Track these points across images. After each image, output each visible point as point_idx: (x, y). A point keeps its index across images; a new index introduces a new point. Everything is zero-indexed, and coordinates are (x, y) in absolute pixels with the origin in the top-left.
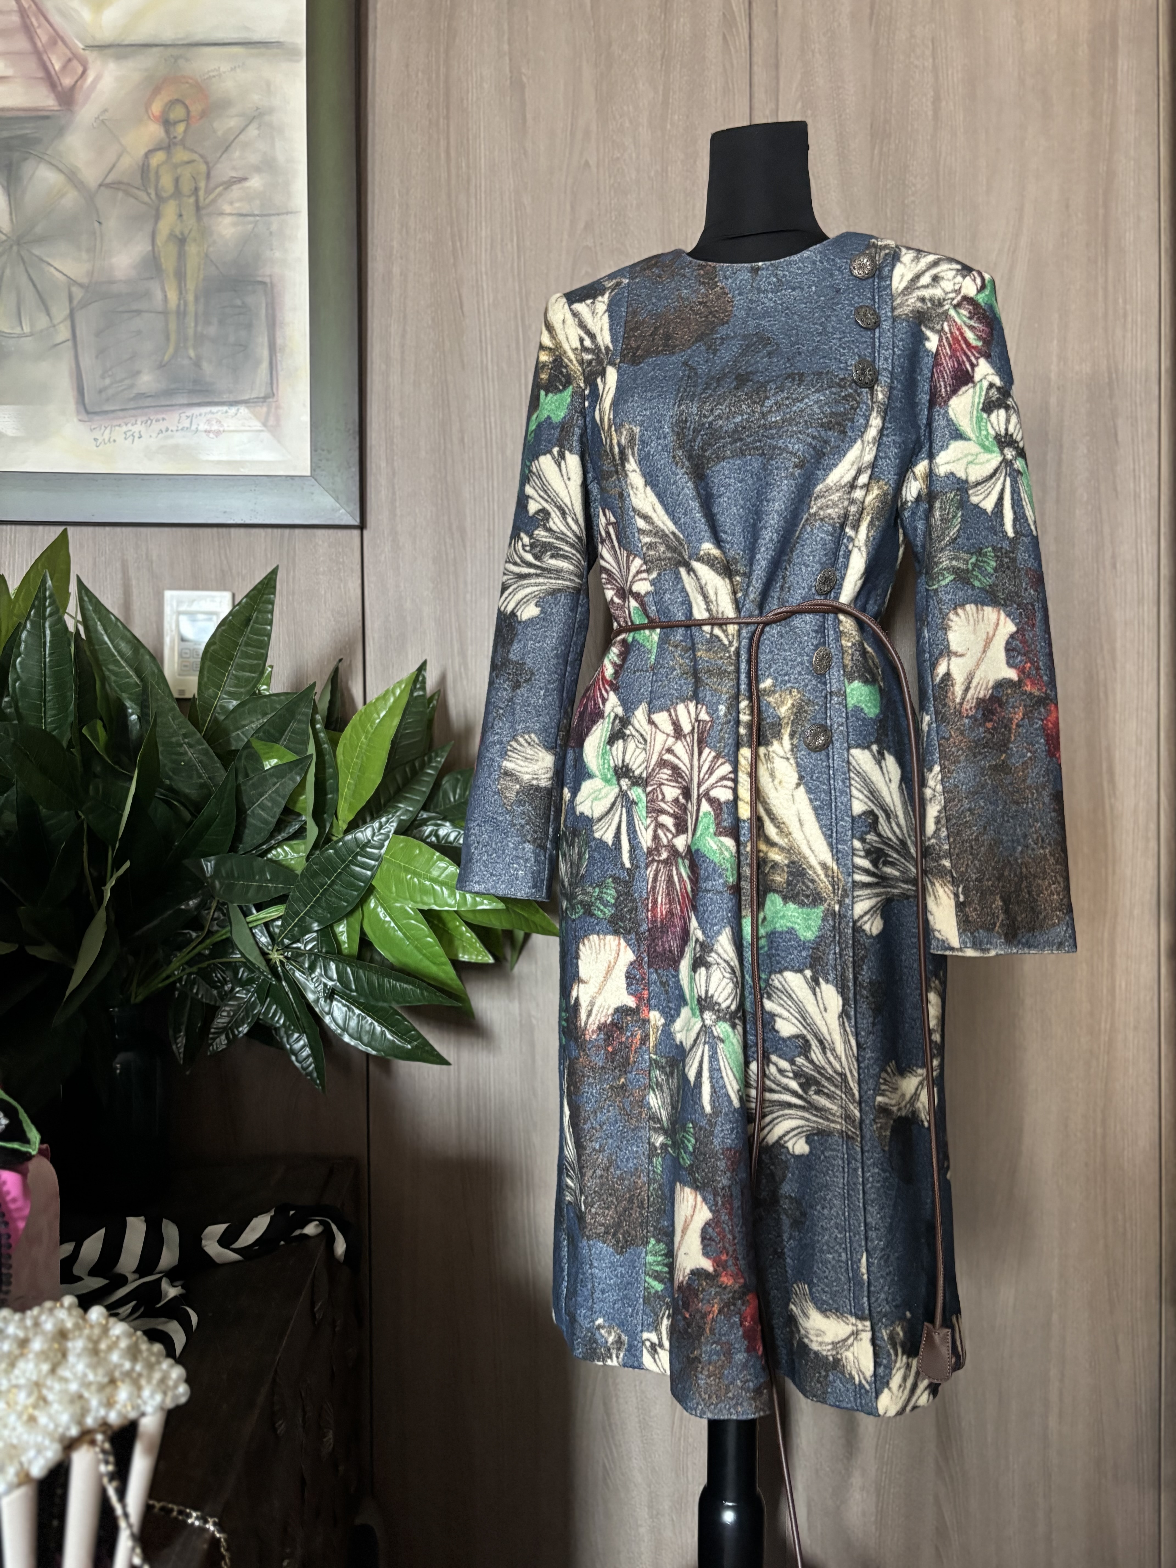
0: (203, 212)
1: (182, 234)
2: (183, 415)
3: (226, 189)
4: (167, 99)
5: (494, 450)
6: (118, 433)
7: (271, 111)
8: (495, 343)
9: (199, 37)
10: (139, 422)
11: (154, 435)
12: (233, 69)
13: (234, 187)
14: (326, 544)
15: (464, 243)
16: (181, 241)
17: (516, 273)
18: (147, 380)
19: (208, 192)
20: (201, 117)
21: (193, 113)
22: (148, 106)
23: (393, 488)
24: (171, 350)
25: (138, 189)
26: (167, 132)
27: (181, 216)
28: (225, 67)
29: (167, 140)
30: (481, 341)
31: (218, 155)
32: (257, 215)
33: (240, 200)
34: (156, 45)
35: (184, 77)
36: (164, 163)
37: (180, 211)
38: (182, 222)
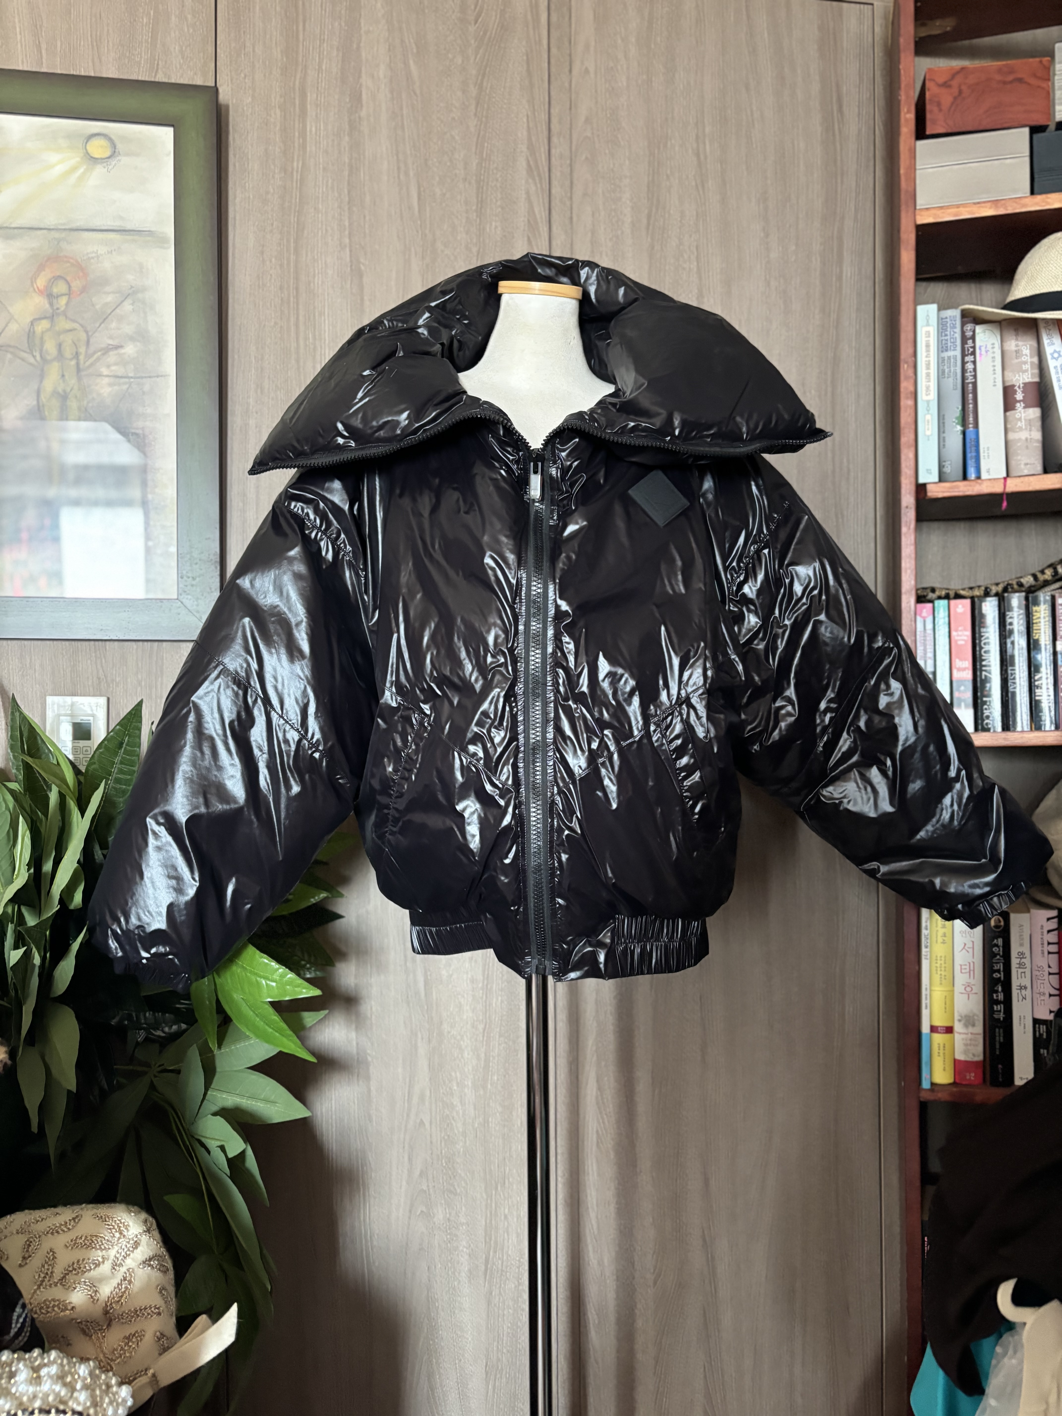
0: (83, 373)
1: (64, 391)
3: (103, 354)
7: (144, 289)
9: (79, 224)
10: (24, 552)
12: (110, 253)
13: (111, 353)
16: (64, 397)
19: (88, 356)
20: (81, 293)
21: (74, 288)
22: (34, 280)
26: (51, 304)
27: (63, 376)
28: (102, 250)
29: (51, 311)
31: (97, 325)
32: (132, 377)
33: (116, 364)
34: (41, 229)
35: (66, 257)
36: (48, 330)
37: (63, 372)
38: (64, 381)
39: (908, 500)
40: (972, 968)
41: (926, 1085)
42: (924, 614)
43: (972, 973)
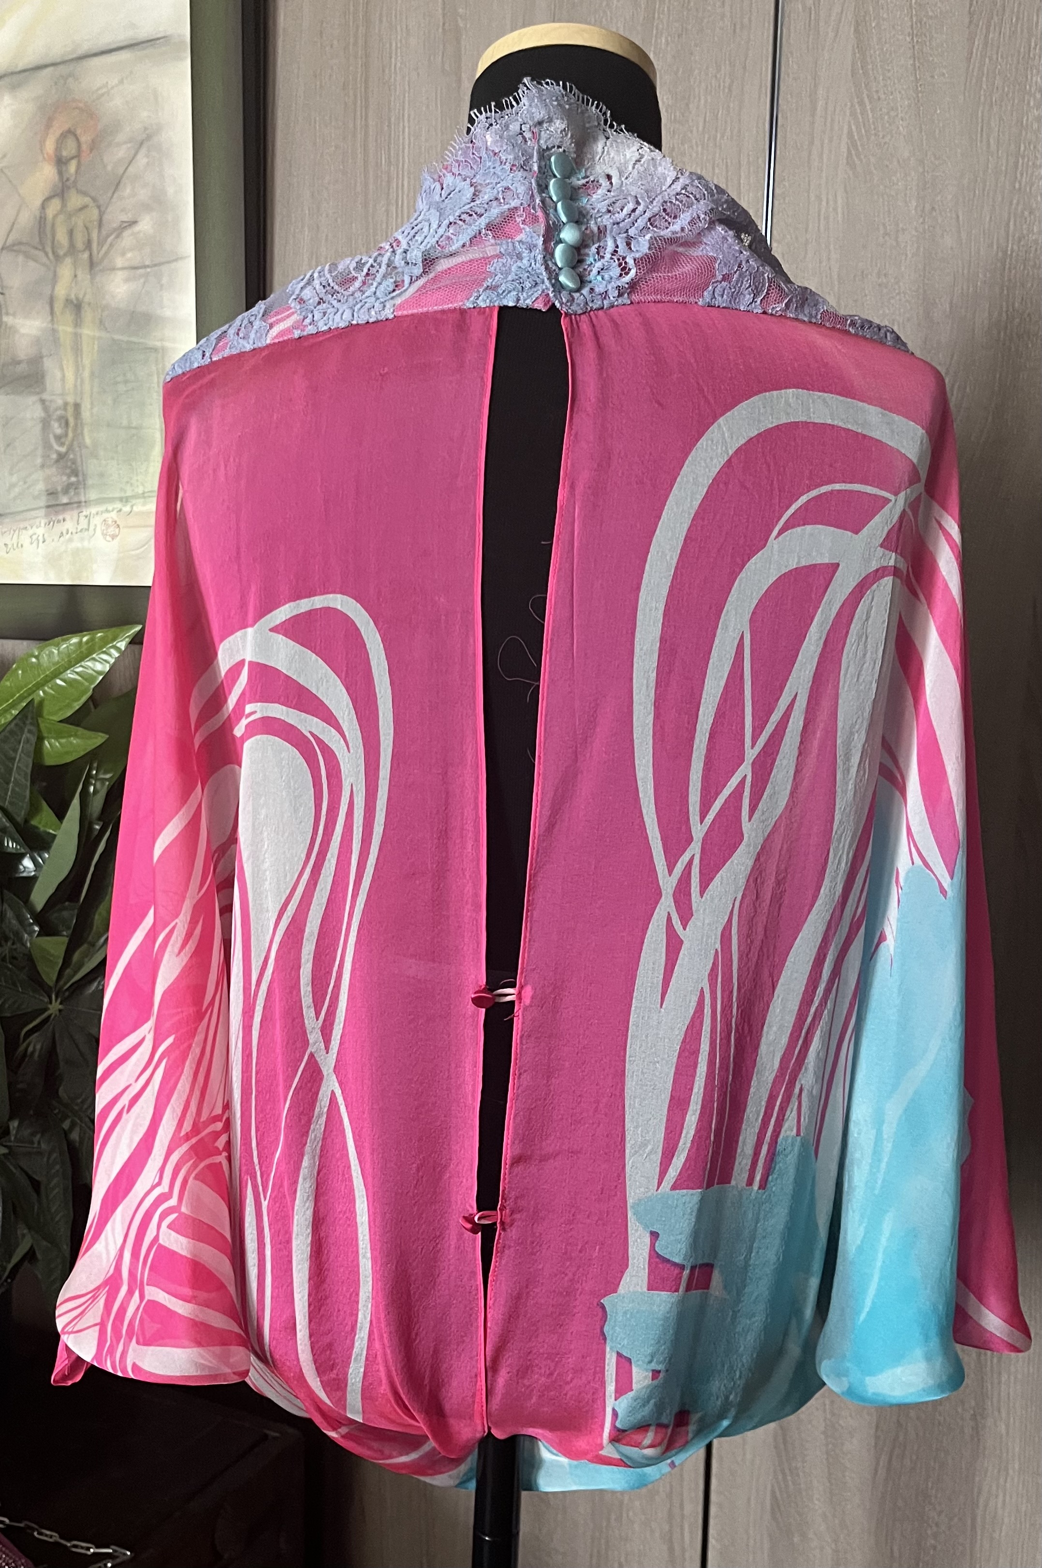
0: (97, 269)
1: (77, 298)
2: (82, 516)
3: (117, 237)
4: (58, 133)
6: (25, 537)
7: (159, 129)
9: (85, 48)
10: (43, 524)
11: (56, 539)
12: (121, 82)
13: (127, 233)
16: (77, 306)
19: (101, 244)
20: (91, 150)
21: (84, 147)
22: (42, 143)
25: (36, 248)
26: (60, 173)
27: (76, 276)
28: (112, 81)
29: (60, 185)
31: (109, 194)
32: (148, 266)
33: (131, 250)
34: (46, 66)
35: (74, 100)
36: (61, 212)
37: (75, 271)
38: (76, 283)
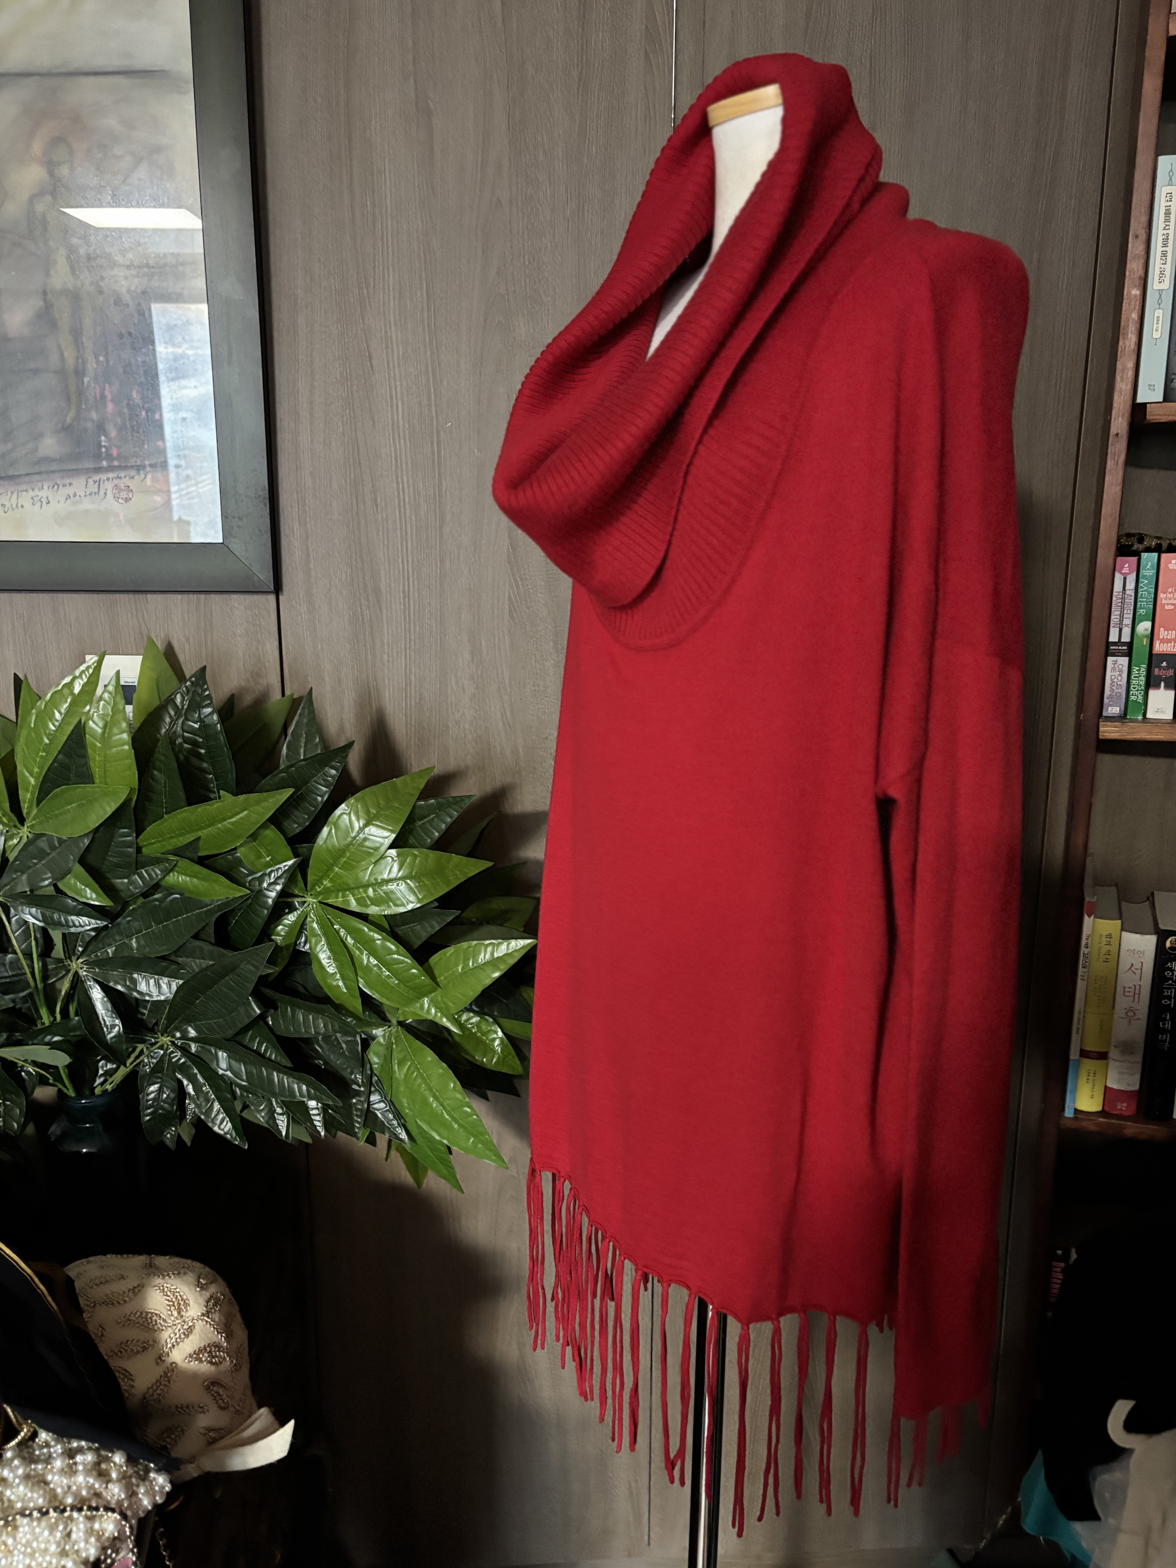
0: (94, 264)
1: (75, 287)
2: (91, 481)
5: (408, 511)
6: (25, 499)
7: (159, 151)
8: (405, 399)
9: (77, 65)
10: (45, 487)
11: (62, 500)
12: (117, 103)
14: (242, 607)
15: (371, 290)
16: (75, 295)
17: (426, 324)
18: (50, 445)
21: (77, 154)
22: (28, 144)
23: (307, 549)
24: (72, 414)
26: (50, 175)
27: (72, 269)
28: (106, 100)
29: (51, 185)
30: (391, 397)
32: (152, 267)
34: (30, 75)
35: (64, 110)
36: (50, 209)
37: (71, 262)
38: (73, 274)
39: (1120, 423)
40: (1137, 991)
41: (1069, 1113)
42: (1125, 570)
43: (1137, 996)
